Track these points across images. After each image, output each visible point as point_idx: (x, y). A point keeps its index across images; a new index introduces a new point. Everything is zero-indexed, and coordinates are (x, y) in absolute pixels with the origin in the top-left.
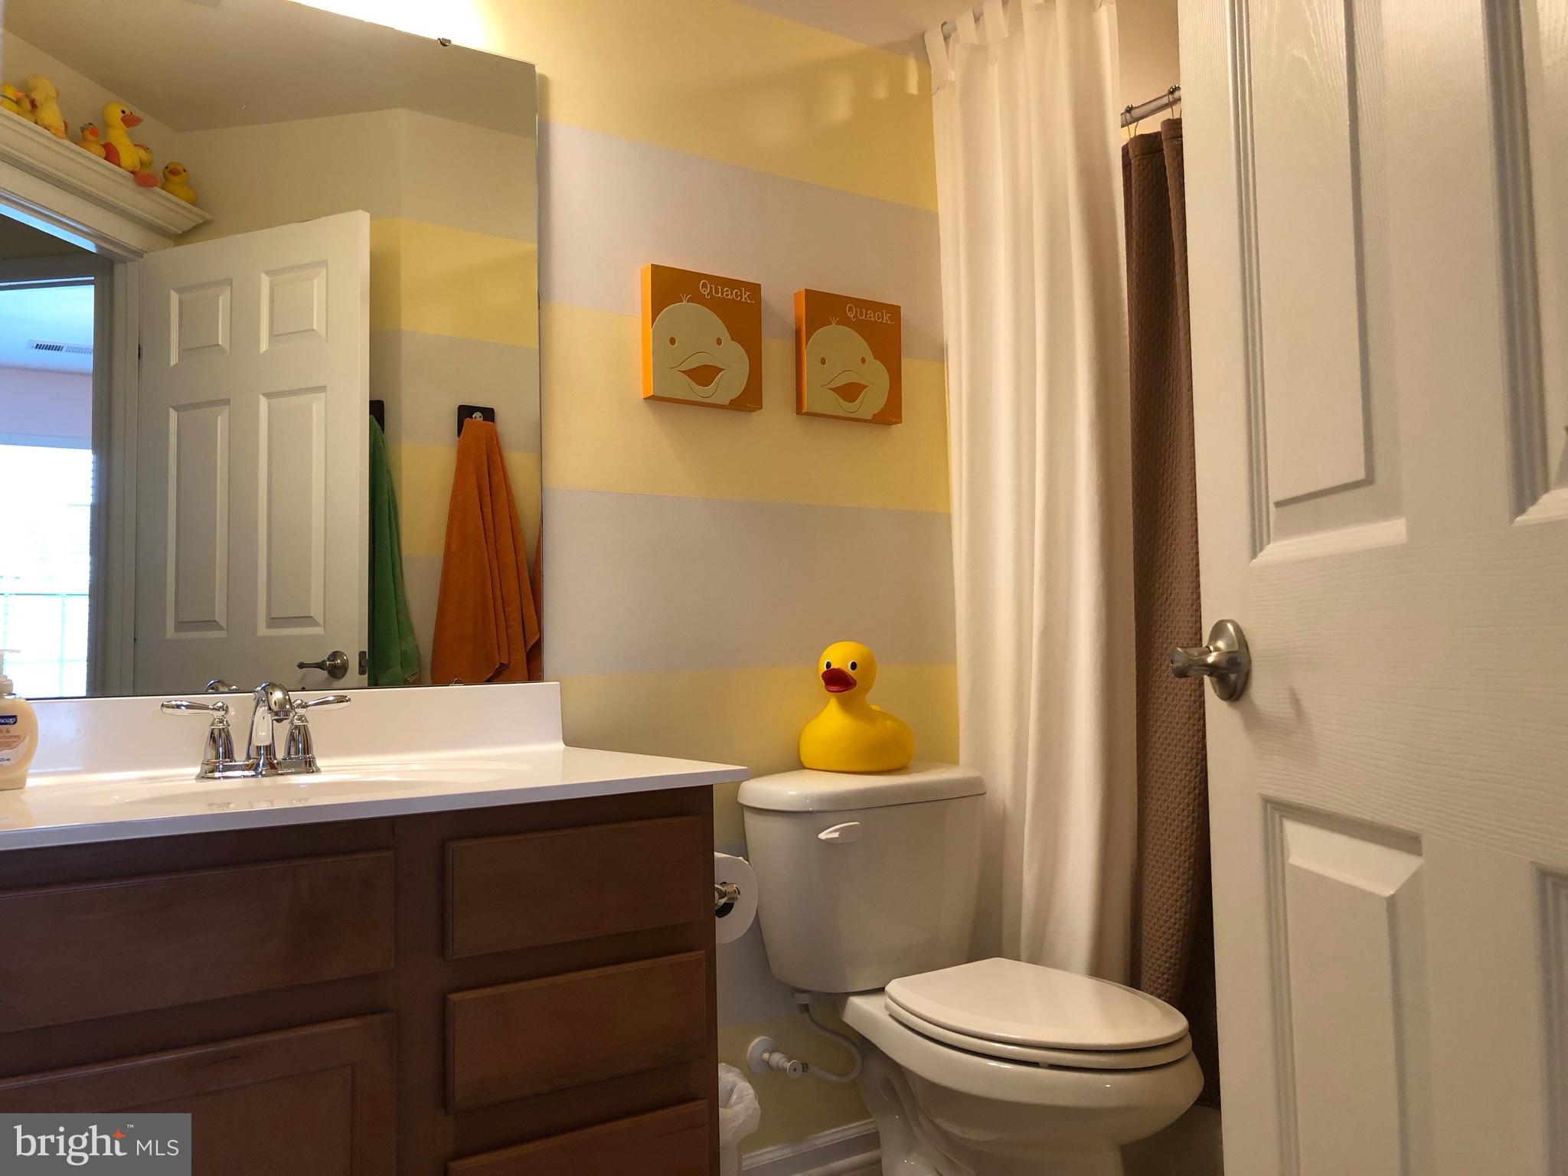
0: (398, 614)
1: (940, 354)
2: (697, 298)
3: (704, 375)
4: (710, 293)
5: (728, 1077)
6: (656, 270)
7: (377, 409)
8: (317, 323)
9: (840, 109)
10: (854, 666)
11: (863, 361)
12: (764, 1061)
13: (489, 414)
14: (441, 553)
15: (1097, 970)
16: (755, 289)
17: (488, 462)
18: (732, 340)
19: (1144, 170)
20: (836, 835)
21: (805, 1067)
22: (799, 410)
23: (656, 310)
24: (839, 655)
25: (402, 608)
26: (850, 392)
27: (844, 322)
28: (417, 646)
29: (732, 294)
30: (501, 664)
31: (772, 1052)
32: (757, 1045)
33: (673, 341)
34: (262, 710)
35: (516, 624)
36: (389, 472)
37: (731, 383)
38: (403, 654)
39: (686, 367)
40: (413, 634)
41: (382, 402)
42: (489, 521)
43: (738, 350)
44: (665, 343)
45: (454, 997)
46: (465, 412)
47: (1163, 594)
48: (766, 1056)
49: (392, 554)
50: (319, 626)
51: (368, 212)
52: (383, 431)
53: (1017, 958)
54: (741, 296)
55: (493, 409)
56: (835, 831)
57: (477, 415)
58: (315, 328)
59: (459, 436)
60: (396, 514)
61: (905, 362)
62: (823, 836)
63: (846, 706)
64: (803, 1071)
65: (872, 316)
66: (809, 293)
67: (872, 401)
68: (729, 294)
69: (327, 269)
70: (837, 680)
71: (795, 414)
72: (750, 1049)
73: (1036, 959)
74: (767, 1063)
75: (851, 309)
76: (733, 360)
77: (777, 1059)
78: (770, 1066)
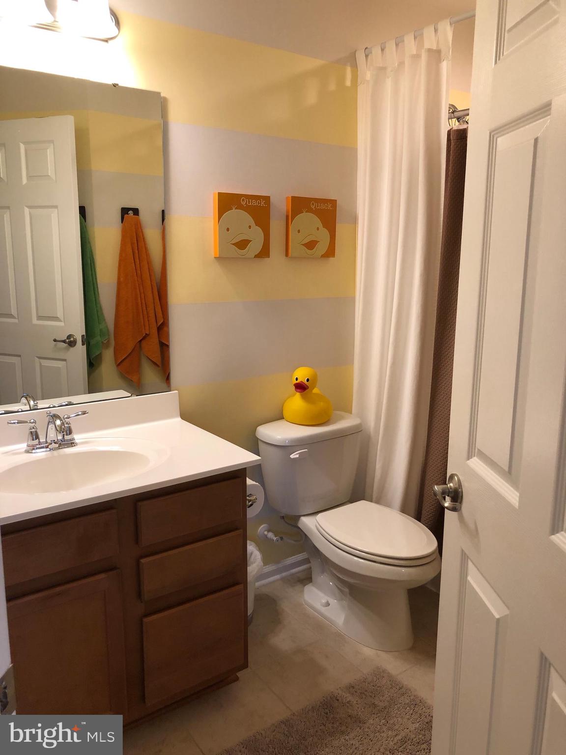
0: (97, 311)
1: (354, 220)
2: (240, 207)
3: (242, 244)
4: (246, 203)
5: (251, 548)
6: (220, 195)
7: (82, 211)
8: (51, 172)
9: (311, 97)
10: (308, 380)
11: (318, 229)
12: (264, 534)
13: (136, 211)
14: (116, 281)
15: (404, 510)
16: (267, 199)
17: (136, 237)
18: (256, 225)
19: (457, 147)
20: (297, 456)
21: (282, 538)
22: (287, 255)
23: (221, 214)
24: (302, 374)
25: (100, 310)
26: (311, 245)
27: (310, 210)
28: (107, 327)
29: (256, 203)
30: (146, 334)
31: (269, 531)
32: (262, 528)
33: (228, 230)
34: (51, 426)
35: (152, 315)
36: (89, 243)
37: (256, 246)
38: (101, 330)
39: (233, 242)
40: (105, 320)
41: (84, 207)
42: (138, 266)
43: (259, 230)
44: (224, 230)
45: (143, 561)
46: (125, 211)
47: (446, 351)
48: (266, 533)
49: (93, 284)
50: (62, 322)
51: (72, 115)
52: (85, 221)
53: (371, 501)
54: (261, 203)
55: (138, 209)
56: (296, 454)
57: (130, 212)
58: (49, 175)
59: (122, 222)
60: (94, 265)
61: (339, 227)
62: (292, 456)
63: (304, 398)
64: (281, 540)
65: (323, 207)
66: (293, 198)
67: (322, 248)
68: (254, 203)
69: (54, 145)
70: (301, 387)
71: (285, 257)
72: (259, 531)
73: (378, 502)
74: (266, 536)
75: (313, 204)
76: (256, 235)
77: (270, 535)
78: (267, 537)
